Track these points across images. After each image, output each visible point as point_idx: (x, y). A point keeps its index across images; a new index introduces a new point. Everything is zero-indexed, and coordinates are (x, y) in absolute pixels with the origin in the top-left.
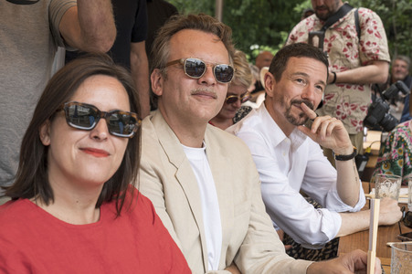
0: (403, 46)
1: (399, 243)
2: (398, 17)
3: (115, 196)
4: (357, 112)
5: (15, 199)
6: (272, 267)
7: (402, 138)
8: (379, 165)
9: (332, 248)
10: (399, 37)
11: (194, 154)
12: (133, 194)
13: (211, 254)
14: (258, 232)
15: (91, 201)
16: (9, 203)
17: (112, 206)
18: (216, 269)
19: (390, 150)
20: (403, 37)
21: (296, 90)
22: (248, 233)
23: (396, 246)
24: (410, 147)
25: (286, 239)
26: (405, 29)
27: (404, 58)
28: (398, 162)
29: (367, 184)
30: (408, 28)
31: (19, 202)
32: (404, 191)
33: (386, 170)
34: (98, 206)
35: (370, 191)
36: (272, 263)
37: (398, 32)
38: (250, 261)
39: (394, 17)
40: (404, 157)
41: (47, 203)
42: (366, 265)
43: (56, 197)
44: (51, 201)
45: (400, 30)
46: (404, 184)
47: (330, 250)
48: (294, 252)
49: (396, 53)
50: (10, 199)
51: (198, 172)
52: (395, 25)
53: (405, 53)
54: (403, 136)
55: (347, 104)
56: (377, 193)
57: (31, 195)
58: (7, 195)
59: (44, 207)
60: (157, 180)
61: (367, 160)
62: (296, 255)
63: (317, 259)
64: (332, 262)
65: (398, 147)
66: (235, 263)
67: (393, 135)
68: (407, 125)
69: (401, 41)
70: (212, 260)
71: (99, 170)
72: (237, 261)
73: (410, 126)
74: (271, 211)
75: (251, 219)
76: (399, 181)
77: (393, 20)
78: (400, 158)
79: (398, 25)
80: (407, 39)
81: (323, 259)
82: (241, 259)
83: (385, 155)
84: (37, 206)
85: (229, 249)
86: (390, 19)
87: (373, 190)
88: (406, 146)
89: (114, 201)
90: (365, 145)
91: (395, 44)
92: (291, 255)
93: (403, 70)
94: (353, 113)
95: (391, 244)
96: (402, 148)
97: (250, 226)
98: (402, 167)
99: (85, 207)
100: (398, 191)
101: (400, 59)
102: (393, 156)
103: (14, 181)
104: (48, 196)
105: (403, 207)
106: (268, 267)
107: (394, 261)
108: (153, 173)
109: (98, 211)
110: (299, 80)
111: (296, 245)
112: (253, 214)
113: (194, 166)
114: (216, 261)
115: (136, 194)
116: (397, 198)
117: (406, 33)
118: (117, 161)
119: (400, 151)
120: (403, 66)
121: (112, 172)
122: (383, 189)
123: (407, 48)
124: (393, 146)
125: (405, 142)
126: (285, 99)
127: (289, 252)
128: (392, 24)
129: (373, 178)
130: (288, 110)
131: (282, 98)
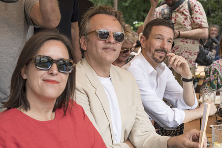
0: (215, 19)
1: (216, 125)
2: (212, 4)
3: (63, 105)
4: (192, 56)
5: (9, 109)
6: (149, 140)
7: (215, 69)
8: (204, 84)
9: (180, 129)
10: (212, 15)
11: (105, 81)
12: (72, 104)
13: (116, 135)
15: (50, 108)
16: (6, 111)
17: (62, 111)
18: (119, 142)
19: (209, 76)
20: (214, 15)
21: (157, 44)
22: (135, 122)
23: (214, 127)
24: (220, 74)
25: (156, 125)
26: (215, 11)
27: (216, 26)
28: (214, 82)
29: (198, 94)
30: (217, 10)
31: (11, 110)
32: (218, 97)
33: (208, 87)
34: (54, 111)
35: (200, 98)
36: (149, 138)
37: (212, 12)
38: (137, 137)
39: (209, 4)
40: (217, 79)
41: (26, 110)
42: (199, 137)
43: (31, 107)
44: (28, 109)
45: (213, 11)
46: (218, 94)
47: (179, 130)
49: (211, 24)
50: (6, 109)
51: (107, 90)
52: (210, 9)
53: (216, 24)
54: (216, 68)
55: (186, 52)
56: (203, 99)
58: (5, 107)
59: (25, 113)
60: (86, 96)
61: (198, 81)
62: (161, 134)
63: (172, 135)
64: (180, 137)
65: (214, 74)
66: (129, 139)
67: (211, 68)
68: (218, 62)
69: (214, 17)
70: (116, 137)
71: (54, 91)
72: (130, 138)
73: (220, 63)
74: (147, 110)
75: (137, 115)
76: (215, 92)
77: (209, 6)
78: (215, 80)
79: (212, 8)
80: (217, 16)
81: (176, 135)
82: (132, 137)
83: (207, 79)
84: (21, 112)
85: (125, 131)
86: (207, 6)
87: (201, 97)
88: (218, 73)
90: (197, 74)
91: (210, 19)
92: (159, 134)
93: (215, 32)
94: (190, 57)
95: (212, 126)
96: (216, 74)
97: (136, 118)
98: (216, 85)
99: (47, 112)
100: (215, 98)
101: (214, 27)
102: (212, 79)
103: (8, 99)
104: (27, 106)
105: (218, 106)
106: (147, 140)
107: (213, 135)
108: (83, 92)
109: (54, 113)
110: (159, 38)
111: (161, 128)
112: (138, 112)
113: (105, 87)
114: (119, 138)
116: (214, 101)
117: (216, 13)
118: (63, 86)
119: (215, 76)
120: (215, 31)
121: (61, 92)
122: (207, 96)
123: (217, 21)
124: (211, 73)
125: (217, 71)
126: (152, 49)
127: (158, 132)
128: (208, 8)
129: (201, 91)
130: (153, 55)
131: (150, 49)
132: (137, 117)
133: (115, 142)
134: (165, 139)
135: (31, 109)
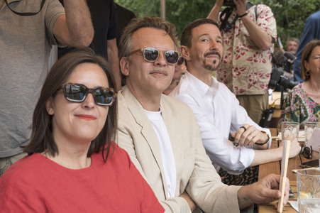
0: (294, 31)
1: (302, 170)
2: (289, 11)
3: (101, 148)
4: (264, 78)
5: (30, 154)
6: (212, 193)
7: (297, 96)
8: (283, 116)
10: (290, 25)
13: (169, 186)
14: (202, 169)
16: (26, 157)
18: (173, 196)
19: (290, 105)
20: (293, 25)
22: (194, 169)
23: (299, 172)
24: (303, 102)
26: (294, 19)
27: (296, 39)
28: (296, 113)
29: (275, 130)
30: (296, 18)
32: (302, 133)
33: (288, 119)
34: (89, 155)
35: (278, 134)
36: (212, 189)
37: (290, 21)
38: (197, 189)
39: (286, 11)
40: (300, 109)
41: (54, 155)
43: (60, 151)
44: (56, 154)
45: (291, 19)
46: (302, 128)
48: (227, 180)
49: (289, 36)
50: (27, 154)
52: (287, 17)
53: (295, 36)
54: (298, 94)
55: (256, 74)
56: (283, 135)
57: (41, 150)
59: (52, 159)
60: (129, 137)
61: (272, 112)
62: (229, 183)
65: (295, 102)
66: (186, 192)
67: (291, 94)
68: (300, 87)
69: (292, 27)
72: (187, 190)
73: (303, 87)
75: (196, 160)
76: (298, 126)
77: (286, 13)
78: (297, 110)
79: (290, 16)
80: (296, 26)
81: (248, 183)
82: (190, 188)
83: (287, 109)
84: (46, 158)
85: (181, 182)
86: (283, 13)
87: (280, 133)
88: (301, 101)
89: (101, 153)
91: (288, 30)
92: (225, 183)
93: (295, 48)
95: (295, 171)
96: (298, 103)
97: (195, 164)
98: (299, 116)
100: (298, 134)
101: (293, 40)
102: (293, 109)
104: (54, 150)
105: (302, 144)
106: (210, 192)
107: (298, 182)
108: (125, 131)
110: (204, 40)
112: (197, 156)
113: (154, 125)
114: (173, 190)
115: (116, 147)
116: (297, 137)
117: (295, 22)
118: (101, 123)
119: (297, 105)
120: (295, 45)
121: (99, 131)
122: (287, 132)
123: (297, 33)
124: (292, 102)
125: (300, 98)
127: (224, 181)
128: (285, 16)
130: (204, 62)
132: (197, 163)
133: (168, 196)
134: (234, 189)
135: (60, 153)
